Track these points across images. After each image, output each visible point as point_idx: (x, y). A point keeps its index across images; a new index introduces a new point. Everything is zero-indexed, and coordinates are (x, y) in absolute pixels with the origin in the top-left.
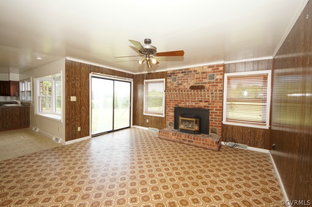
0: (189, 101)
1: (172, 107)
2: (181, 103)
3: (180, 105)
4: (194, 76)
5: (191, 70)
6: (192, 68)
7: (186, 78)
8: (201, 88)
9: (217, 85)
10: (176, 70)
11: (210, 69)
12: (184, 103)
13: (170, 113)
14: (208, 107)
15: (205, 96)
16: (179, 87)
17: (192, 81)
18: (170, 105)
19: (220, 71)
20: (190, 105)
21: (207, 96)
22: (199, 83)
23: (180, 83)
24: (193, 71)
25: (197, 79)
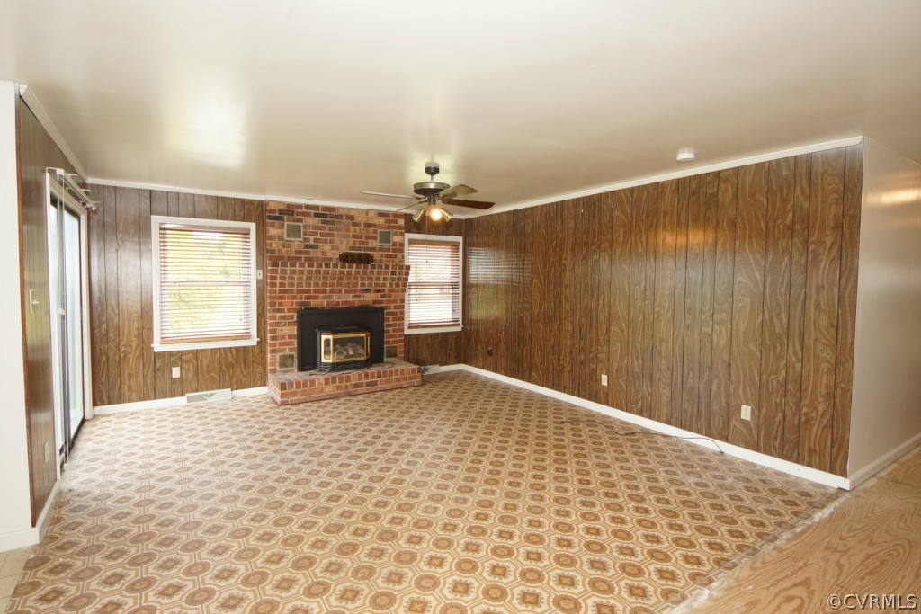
0: (340, 291)
1: (289, 310)
2: (317, 298)
3: (314, 303)
4: (348, 230)
5: (341, 212)
6: (343, 209)
7: (327, 231)
8: (365, 259)
9: (395, 256)
10: (300, 206)
11: (381, 220)
12: (324, 298)
13: (283, 328)
14: (381, 302)
15: (378, 279)
16: (308, 253)
17: (345, 242)
18: (280, 304)
19: (400, 227)
20: (340, 300)
21: (382, 279)
22: (360, 249)
23: (312, 242)
24: (344, 218)
25: (354, 236)
